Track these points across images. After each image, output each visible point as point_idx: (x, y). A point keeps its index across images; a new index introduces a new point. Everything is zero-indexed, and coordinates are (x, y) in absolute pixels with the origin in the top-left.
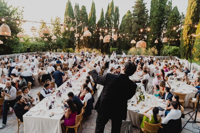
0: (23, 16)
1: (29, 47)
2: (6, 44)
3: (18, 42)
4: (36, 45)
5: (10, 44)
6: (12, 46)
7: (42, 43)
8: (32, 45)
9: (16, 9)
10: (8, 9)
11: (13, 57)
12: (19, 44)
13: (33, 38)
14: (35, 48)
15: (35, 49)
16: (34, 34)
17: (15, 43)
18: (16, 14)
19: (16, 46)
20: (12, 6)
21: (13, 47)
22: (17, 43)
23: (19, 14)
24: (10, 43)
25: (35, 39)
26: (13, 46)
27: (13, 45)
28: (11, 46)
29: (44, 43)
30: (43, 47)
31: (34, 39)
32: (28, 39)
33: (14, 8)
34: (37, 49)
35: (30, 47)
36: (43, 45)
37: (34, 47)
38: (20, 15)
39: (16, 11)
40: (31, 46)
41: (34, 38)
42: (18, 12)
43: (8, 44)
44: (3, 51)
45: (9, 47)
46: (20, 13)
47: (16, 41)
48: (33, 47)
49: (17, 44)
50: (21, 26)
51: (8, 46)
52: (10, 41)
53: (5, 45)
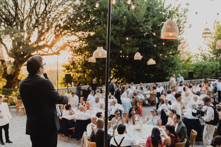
0: (186, 18)
1: (192, 70)
2: (159, 66)
3: (175, 62)
4: (205, 67)
5: (164, 66)
6: (166, 68)
7: (216, 62)
8: (197, 67)
9: (177, 10)
10: (165, 11)
11: (167, 86)
12: (176, 66)
13: (198, 55)
14: (202, 71)
15: (202, 74)
16: (201, 48)
17: (171, 63)
18: (177, 17)
19: (171, 68)
20: (171, 5)
21: (167, 71)
22: (173, 64)
23: (180, 15)
24: (164, 63)
25: (203, 57)
26: (168, 69)
27: (168, 66)
28: (164, 69)
29: (218, 63)
30: (217, 69)
31: (199, 57)
32: (190, 58)
33: (174, 8)
34: (206, 74)
35: (194, 70)
36: (217, 66)
37: (200, 71)
38: (182, 17)
39: (176, 12)
40: (195, 68)
41: (200, 54)
42: (179, 13)
43: (161, 66)
44: (153, 77)
45: (162, 71)
46: (182, 15)
47: (173, 61)
48: (198, 69)
49: (173, 66)
50: (181, 35)
51: (160, 69)
52: (164, 61)
53: (157, 66)
